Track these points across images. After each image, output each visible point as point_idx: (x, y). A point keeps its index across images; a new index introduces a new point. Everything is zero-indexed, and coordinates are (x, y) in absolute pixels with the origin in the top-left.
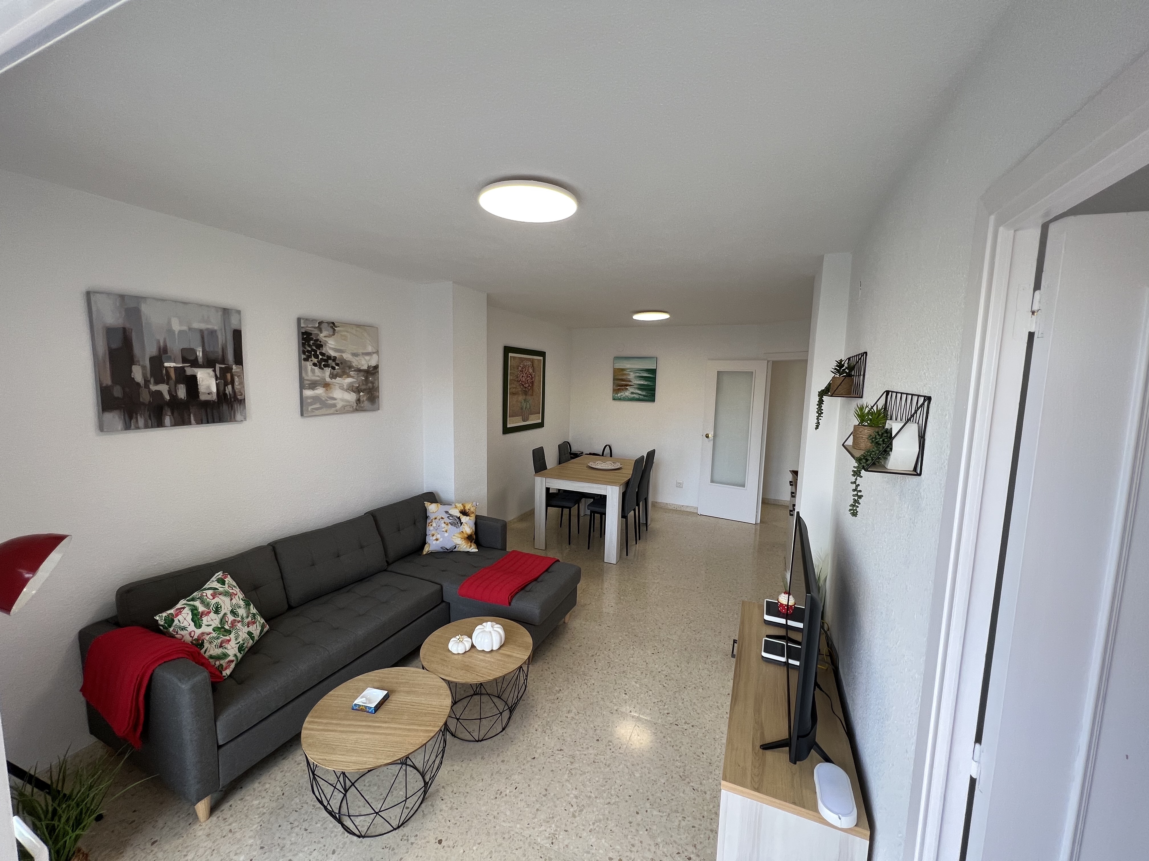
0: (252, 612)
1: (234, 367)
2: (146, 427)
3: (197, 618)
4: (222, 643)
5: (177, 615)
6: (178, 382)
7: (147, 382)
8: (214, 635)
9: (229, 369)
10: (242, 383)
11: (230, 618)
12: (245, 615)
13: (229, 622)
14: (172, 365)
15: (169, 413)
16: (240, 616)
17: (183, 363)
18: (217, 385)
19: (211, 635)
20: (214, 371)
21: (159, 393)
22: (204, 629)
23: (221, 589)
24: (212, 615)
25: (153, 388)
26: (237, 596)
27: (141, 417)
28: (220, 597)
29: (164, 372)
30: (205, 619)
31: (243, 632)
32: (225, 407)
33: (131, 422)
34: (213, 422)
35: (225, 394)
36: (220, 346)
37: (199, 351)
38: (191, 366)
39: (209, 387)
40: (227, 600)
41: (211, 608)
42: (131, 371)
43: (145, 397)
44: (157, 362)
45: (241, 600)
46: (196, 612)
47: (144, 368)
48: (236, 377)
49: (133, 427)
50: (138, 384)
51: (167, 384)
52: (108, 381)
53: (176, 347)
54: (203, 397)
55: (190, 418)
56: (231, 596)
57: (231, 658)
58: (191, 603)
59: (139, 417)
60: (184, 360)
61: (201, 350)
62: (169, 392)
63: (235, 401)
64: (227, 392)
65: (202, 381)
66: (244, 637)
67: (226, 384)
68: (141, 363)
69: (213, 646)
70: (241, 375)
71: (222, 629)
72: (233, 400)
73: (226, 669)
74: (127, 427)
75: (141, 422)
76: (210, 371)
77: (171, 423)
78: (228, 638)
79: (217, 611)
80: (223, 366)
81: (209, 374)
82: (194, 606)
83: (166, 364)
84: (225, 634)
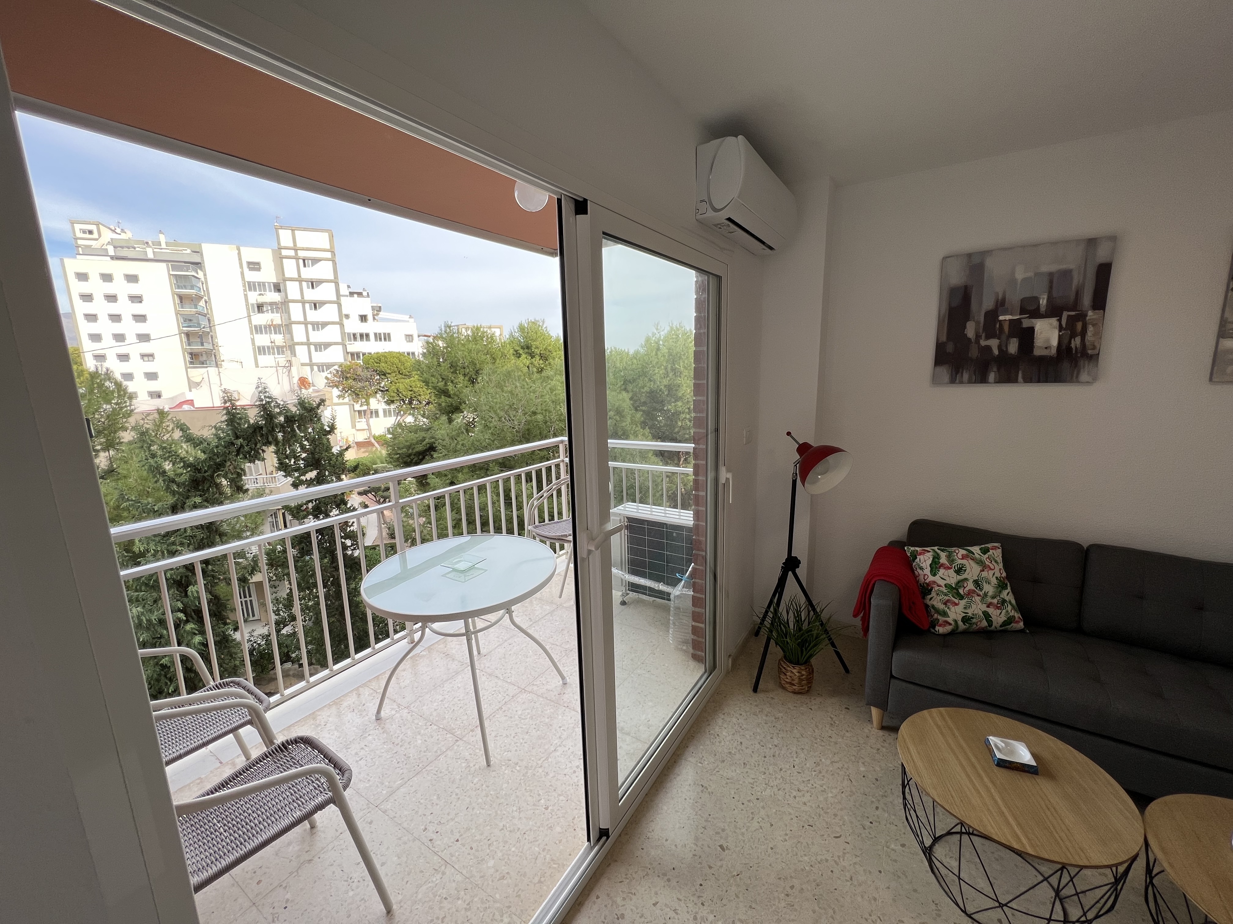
0: (1002, 596)
1: (1090, 313)
2: (970, 382)
3: (935, 566)
4: (948, 601)
5: (920, 554)
6: (1011, 335)
7: (978, 337)
8: (944, 589)
9: (1082, 316)
10: (1098, 334)
11: (970, 586)
12: (990, 594)
13: (967, 589)
14: (1008, 317)
15: (995, 369)
16: (983, 592)
17: (1020, 314)
18: (1060, 337)
19: (941, 588)
20: (1060, 321)
21: (989, 348)
22: (937, 579)
23: (977, 556)
24: (951, 572)
25: (983, 343)
26: (993, 572)
27: (967, 372)
28: (970, 561)
29: (998, 326)
30: (942, 571)
31: (977, 608)
32: (1066, 365)
33: (956, 377)
34: (1046, 381)
35: (1069, 349)
36: (1074, 287)
37: (1044, 298)
38: (1030, 317)
39: (1048, 340)
40: (976, 569)
41: (953, 566)
42: (965, 327)
43: (974, 353)
44: (992, 316)
45: (994, 578)
46: (936, 560)
47: (978, 323)
48: (1090, 326)
49: (957, 381)
50: (969, 339)
51: (998, 339)
52: (944, 339)
53: (1015, 298)
54: (1037, 352)
55: (1017, 376)
56: (984, 567)
57: (950, 620)
58: (939, 551)
59: (964, 372)
60: (1023, 311)
61: (1046, 297)
62: (1000, 347)
63: (1082, 356)
64: (1073, 345)
65: (1041, 333)
66: (976, 612)
67: (1073, 336)
68: (976, 318)
69: (939, 598)
70: (1099, 324)
71: (955, 590)
72: (1079, 355)
73: (940, 626)
74: (953, 381)
75: (966, 376)
76: (1054, 321)
77: (995, 379)
78: (956, 601)
79: (959, 571)
80: (1073, 313)
81: (1051, 324)
82: (938, 555)
83: (1001, 318)
84: (956, 597)
